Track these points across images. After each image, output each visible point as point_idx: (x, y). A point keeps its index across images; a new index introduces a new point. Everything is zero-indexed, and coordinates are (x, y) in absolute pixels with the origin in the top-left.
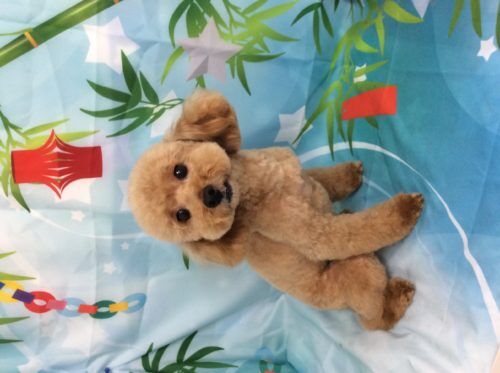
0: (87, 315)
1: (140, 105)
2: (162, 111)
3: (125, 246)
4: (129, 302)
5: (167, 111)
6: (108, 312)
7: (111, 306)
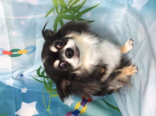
3: (23, 23)
4: (27, 50)
6: (18, 54)
7: (18, 51)
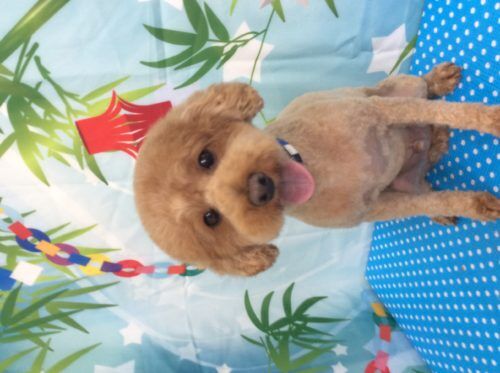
0: (176, 275)
1: (208, 45)
2: (234, 50)
5: (239, 49)
